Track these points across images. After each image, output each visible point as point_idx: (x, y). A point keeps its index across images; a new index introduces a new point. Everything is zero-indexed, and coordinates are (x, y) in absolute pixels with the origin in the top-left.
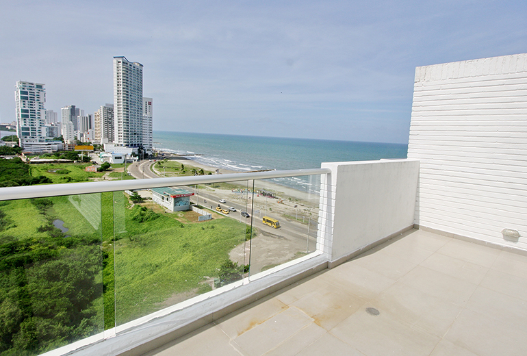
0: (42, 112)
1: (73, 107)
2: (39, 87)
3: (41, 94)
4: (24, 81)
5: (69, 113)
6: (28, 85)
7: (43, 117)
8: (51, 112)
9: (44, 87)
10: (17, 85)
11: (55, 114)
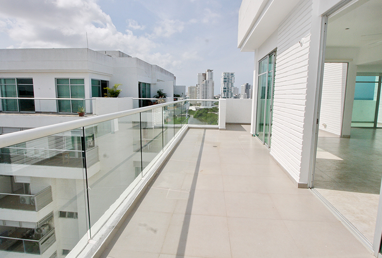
0: (233, 88)
1: (247, 84)
2: (232, 74)
3: (233, 78)
4: (225, 72)
5: (244, 88)
6: (227, 74)
7: (232, 92)
8: (236, 88)
9: (234, 74)
10: (223, 75)
11: (238, 89)
